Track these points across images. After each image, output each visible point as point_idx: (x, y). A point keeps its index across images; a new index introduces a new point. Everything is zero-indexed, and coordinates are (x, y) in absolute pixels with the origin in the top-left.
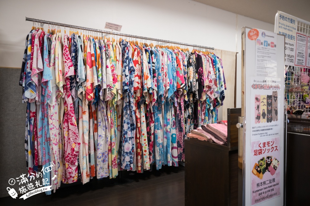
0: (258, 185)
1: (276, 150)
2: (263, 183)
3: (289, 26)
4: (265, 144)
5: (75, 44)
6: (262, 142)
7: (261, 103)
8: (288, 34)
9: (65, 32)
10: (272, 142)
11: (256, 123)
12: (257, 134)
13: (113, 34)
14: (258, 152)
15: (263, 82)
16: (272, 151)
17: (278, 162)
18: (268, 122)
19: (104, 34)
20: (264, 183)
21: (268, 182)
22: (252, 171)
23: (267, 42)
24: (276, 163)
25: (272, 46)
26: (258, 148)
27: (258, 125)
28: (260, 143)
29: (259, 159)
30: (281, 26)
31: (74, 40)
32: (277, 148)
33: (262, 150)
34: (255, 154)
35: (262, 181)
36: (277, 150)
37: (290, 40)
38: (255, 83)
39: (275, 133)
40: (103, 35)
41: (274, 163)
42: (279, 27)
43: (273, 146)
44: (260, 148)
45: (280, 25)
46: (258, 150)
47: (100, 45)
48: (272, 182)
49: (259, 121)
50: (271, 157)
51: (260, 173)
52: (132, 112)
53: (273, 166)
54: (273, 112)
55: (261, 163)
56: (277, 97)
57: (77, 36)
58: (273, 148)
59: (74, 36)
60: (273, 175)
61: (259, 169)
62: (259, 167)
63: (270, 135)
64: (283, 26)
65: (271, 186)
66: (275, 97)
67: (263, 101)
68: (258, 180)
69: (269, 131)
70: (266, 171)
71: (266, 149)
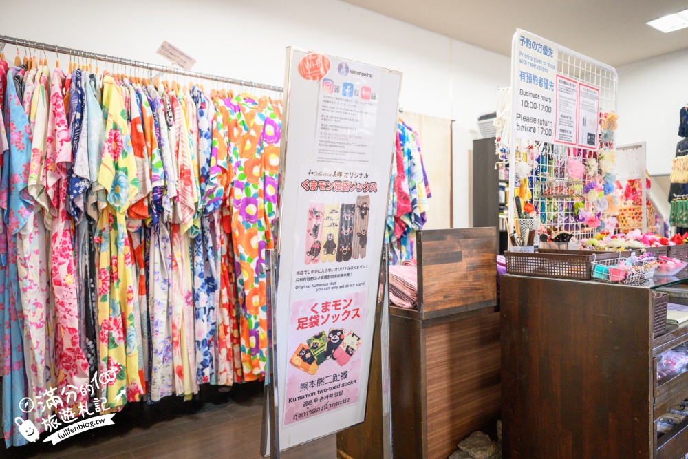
0: (303, 386)
1: (356, 316)
2: (316, 383)
3: (540, 61)
4: (326, 306)
5: (80, 92)
6: (320, 302)
7: (325, 222)
8: (538, 76)
9: (57, 63)
10: (345, 301)
11: (307, 263)
12: (308, 287)
13: (174, 72)
14: (309, 321)
15: (335, 175)
16: (343, 320)
17: (359, 339)
18: (339, 260)
19: (154, 72)
20: (320, 381)
21: (331, 379)
22: (288, 361)
23: (352, 86)
24: (352, 343)
25: (364, 97)
26: (309, 314)
27: (312, 266)
28: (316, 304)
29: (311, 336)
30: (525, 59)
31: (76, 84)
32: (358, 313)
33: (320, 318)
34: (299, 327)
35: (315, 378)
36: (359, 316)
37: (543, 88)
38: (311, 178)
39: (356, 283)
40: (151, 75)
41: (348, 341)
42: (521, 61)
43: (348, 309)
44: (313, 314)
45: (522, 58)
46: (309, 318)
47: (149, 98)
48: (340, 378)
49: (316, 258)
50: (341, 331)
51: (310, 363)
52: (207, 251)
53: (345, 349)
54: (356, 240)
55: (316, 343)
56: (367, 209)
57: (86, 75)
58: (349, 312)
59: (80, 74)
60: (344, 366)
61: (308, 355)
62: (308, 351)
63: (341, 287)
64: (528, 60)
65: (335, 387)
66: (361, 208)
67: (328, 217)
68: (305, 377)
69: (341, 278)
70: (326, 359)
71: (329, 315)
